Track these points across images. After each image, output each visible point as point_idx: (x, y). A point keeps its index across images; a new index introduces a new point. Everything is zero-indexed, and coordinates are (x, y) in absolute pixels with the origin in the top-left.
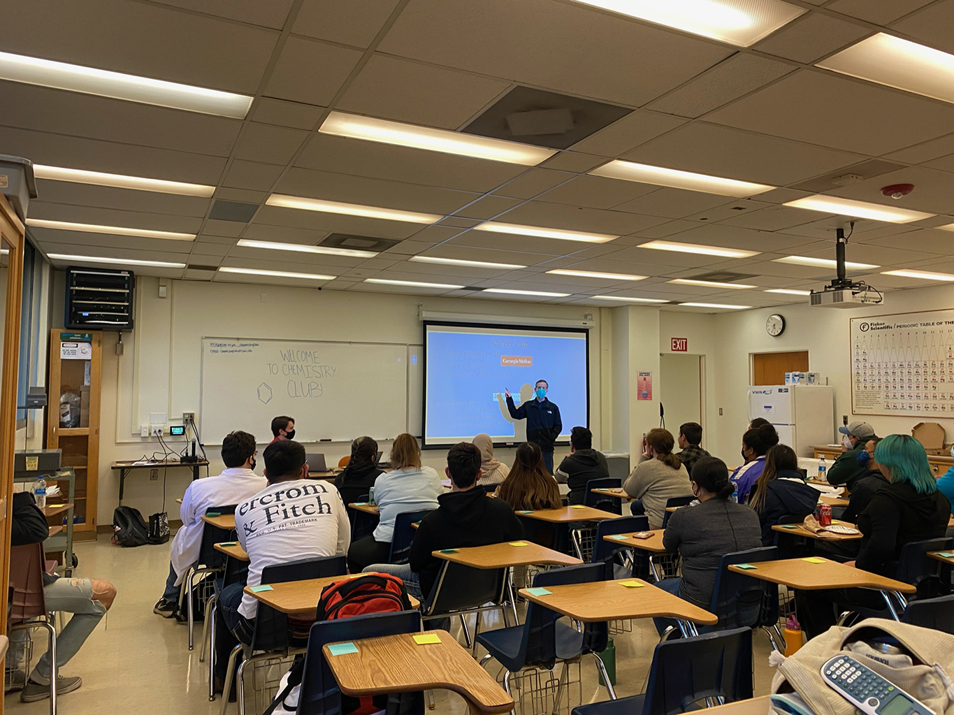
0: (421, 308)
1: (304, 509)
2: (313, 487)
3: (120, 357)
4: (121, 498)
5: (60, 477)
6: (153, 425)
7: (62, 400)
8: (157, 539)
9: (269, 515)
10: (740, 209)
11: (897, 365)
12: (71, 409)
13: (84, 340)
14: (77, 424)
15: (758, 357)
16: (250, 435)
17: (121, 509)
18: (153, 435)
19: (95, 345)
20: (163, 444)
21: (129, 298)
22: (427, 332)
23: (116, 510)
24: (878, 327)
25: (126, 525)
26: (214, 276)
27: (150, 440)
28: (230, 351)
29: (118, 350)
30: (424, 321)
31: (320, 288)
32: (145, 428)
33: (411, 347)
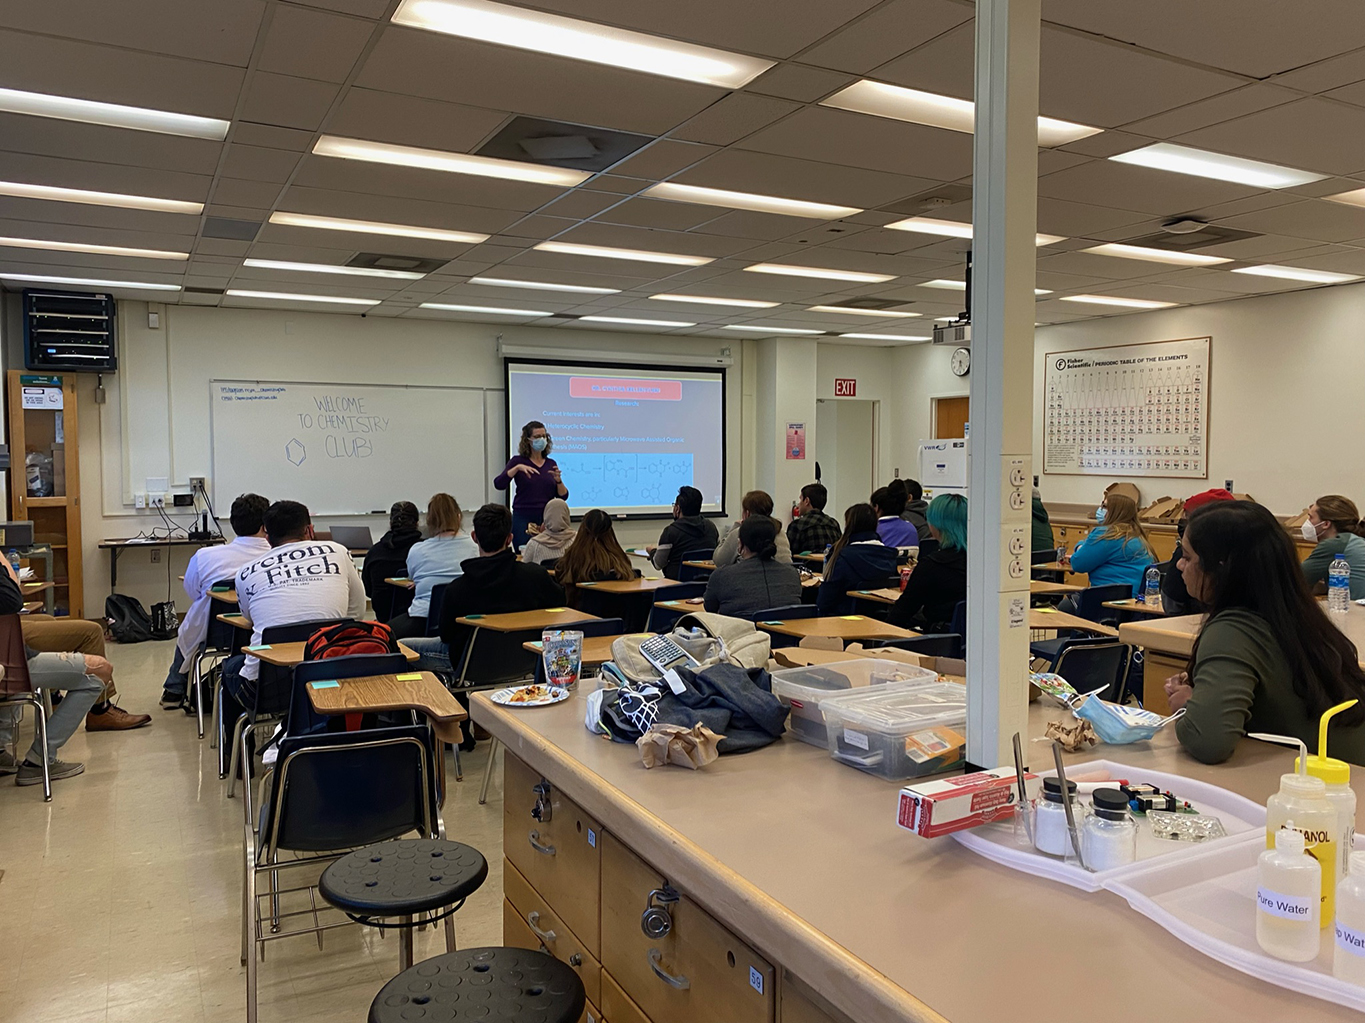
0: (500, 341)
1: (309, 569)
2: (319, 548)
3: (102, 406)
4: (113, 584)
5: (33, 554)
6: (150, 494)
7: (28, 461)
8: (163, 633)
9: (270, 577)
10: (839, 231)
11: (1094, 412)
12: (41, 473)
13: (52, 384)
14: (50, 492)
15: (942, 403)
16: (263, 498)
17: (114, 598)
18: (151, 505)
19: (68, 391)
20: (165, 517)
21: (110, 326)
22: (510, 372)
23: (108, 599)
24: (1075, 364)
25: (123, 617)
26: (221, 300)
27: (148, 512)
28: (248, 398)
29: (99, 398)
30: (505, 358)
31: (364, 314)
32: (140, 497)
33: (488, 392)
